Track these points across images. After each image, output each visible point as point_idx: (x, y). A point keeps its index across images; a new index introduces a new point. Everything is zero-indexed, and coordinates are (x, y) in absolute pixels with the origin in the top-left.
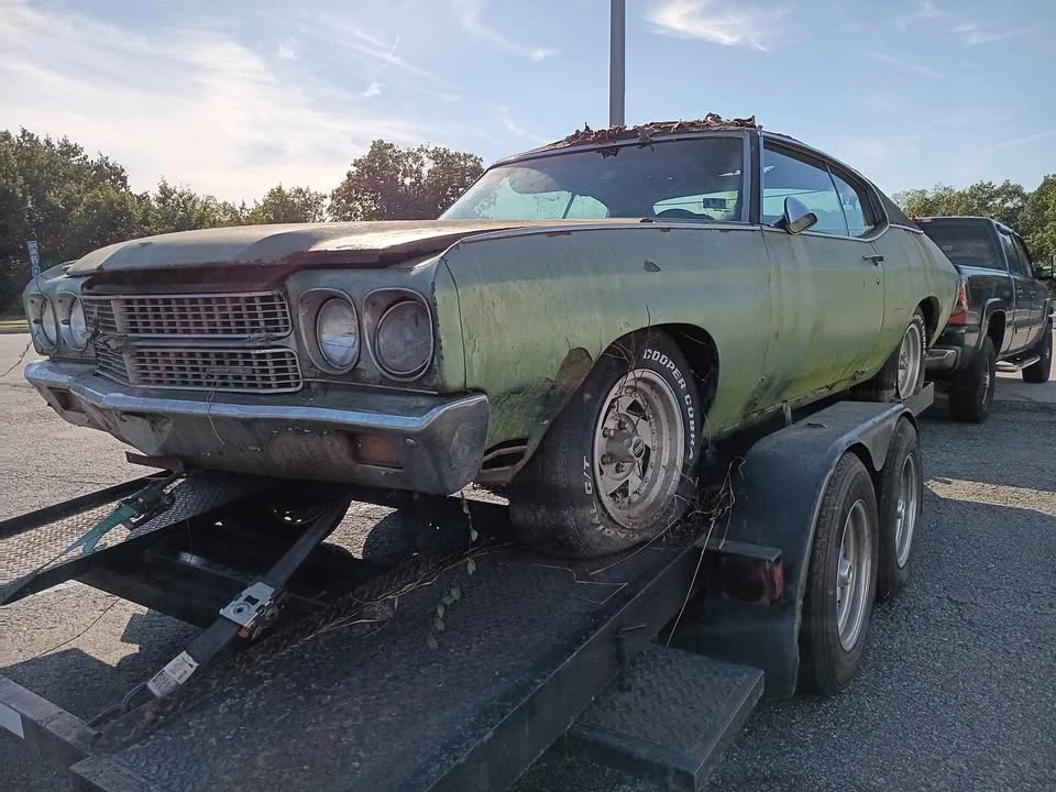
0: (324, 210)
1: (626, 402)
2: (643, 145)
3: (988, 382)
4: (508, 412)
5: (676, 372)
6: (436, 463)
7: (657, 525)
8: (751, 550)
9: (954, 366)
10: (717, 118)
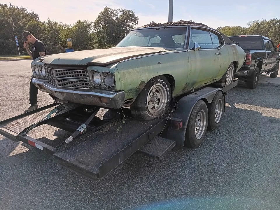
0: (92, 26)
1: (154, 90)
2: (165, 28)
3: (257, 79)
4: (129, 94)
5: (165, 84)
6: (115, 103)
7: (161, 114)
8: (176, 119)
9: (246, 76)
10: (183, 21)
